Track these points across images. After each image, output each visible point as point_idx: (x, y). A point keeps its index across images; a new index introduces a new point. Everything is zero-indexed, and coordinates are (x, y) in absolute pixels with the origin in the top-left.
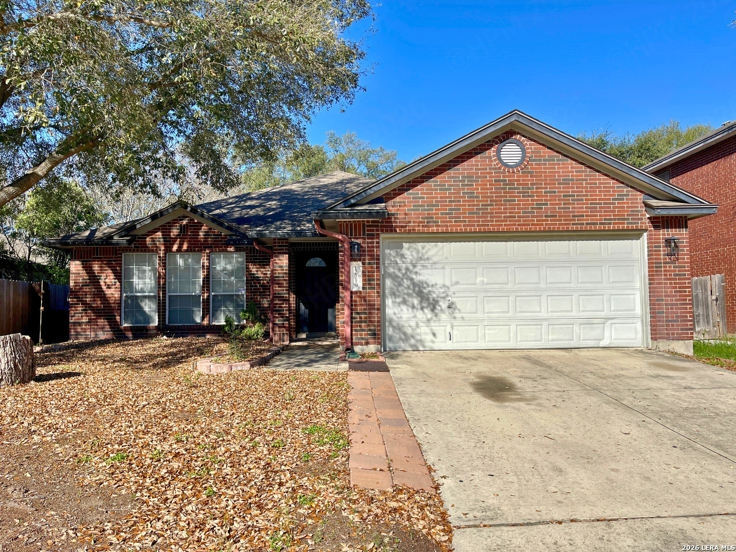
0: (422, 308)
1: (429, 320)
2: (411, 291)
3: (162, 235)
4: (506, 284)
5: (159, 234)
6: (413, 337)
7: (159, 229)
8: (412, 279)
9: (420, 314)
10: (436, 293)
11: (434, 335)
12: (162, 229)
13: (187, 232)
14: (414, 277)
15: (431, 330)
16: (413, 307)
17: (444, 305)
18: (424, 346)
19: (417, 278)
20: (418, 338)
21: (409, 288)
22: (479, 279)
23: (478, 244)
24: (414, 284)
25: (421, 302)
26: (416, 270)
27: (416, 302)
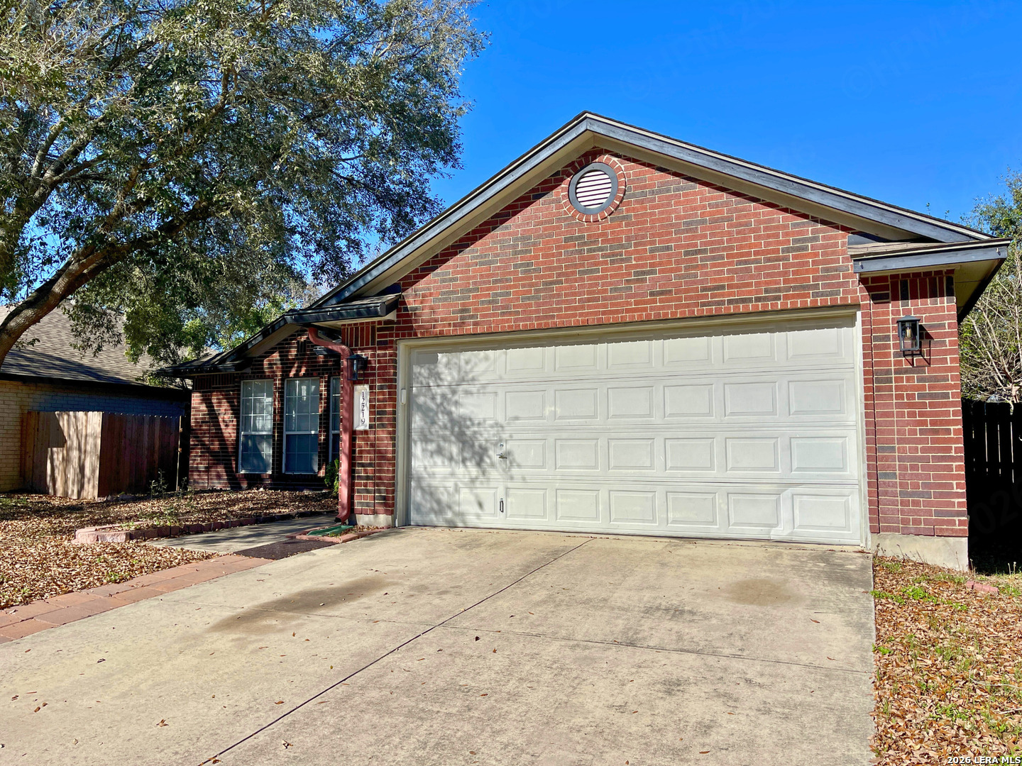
0: (464, 461)
1: (473, 481)
2: (448, 433)
3: (280, 356)
4: (594, 417)
5: (276, 356)
6: (450, 507)
7: (275, 348)
8: (449, 413)
9: (460, 470)
10: (486, 435)
11: (480, 505)
12: (280, 348)
13: (305, 351)
14: (453, 409)
15: (477, 496)
16: (451, 459)
17: (494, 454)
18: (464, 522)
19: (457, 412)
20: (456, 508)
21: (445, 427)
22: (548, 410)
23: (550, 350)
24: (452, 420)
25: (462, 450)
26: (456, 398)
27: (455, 449)
